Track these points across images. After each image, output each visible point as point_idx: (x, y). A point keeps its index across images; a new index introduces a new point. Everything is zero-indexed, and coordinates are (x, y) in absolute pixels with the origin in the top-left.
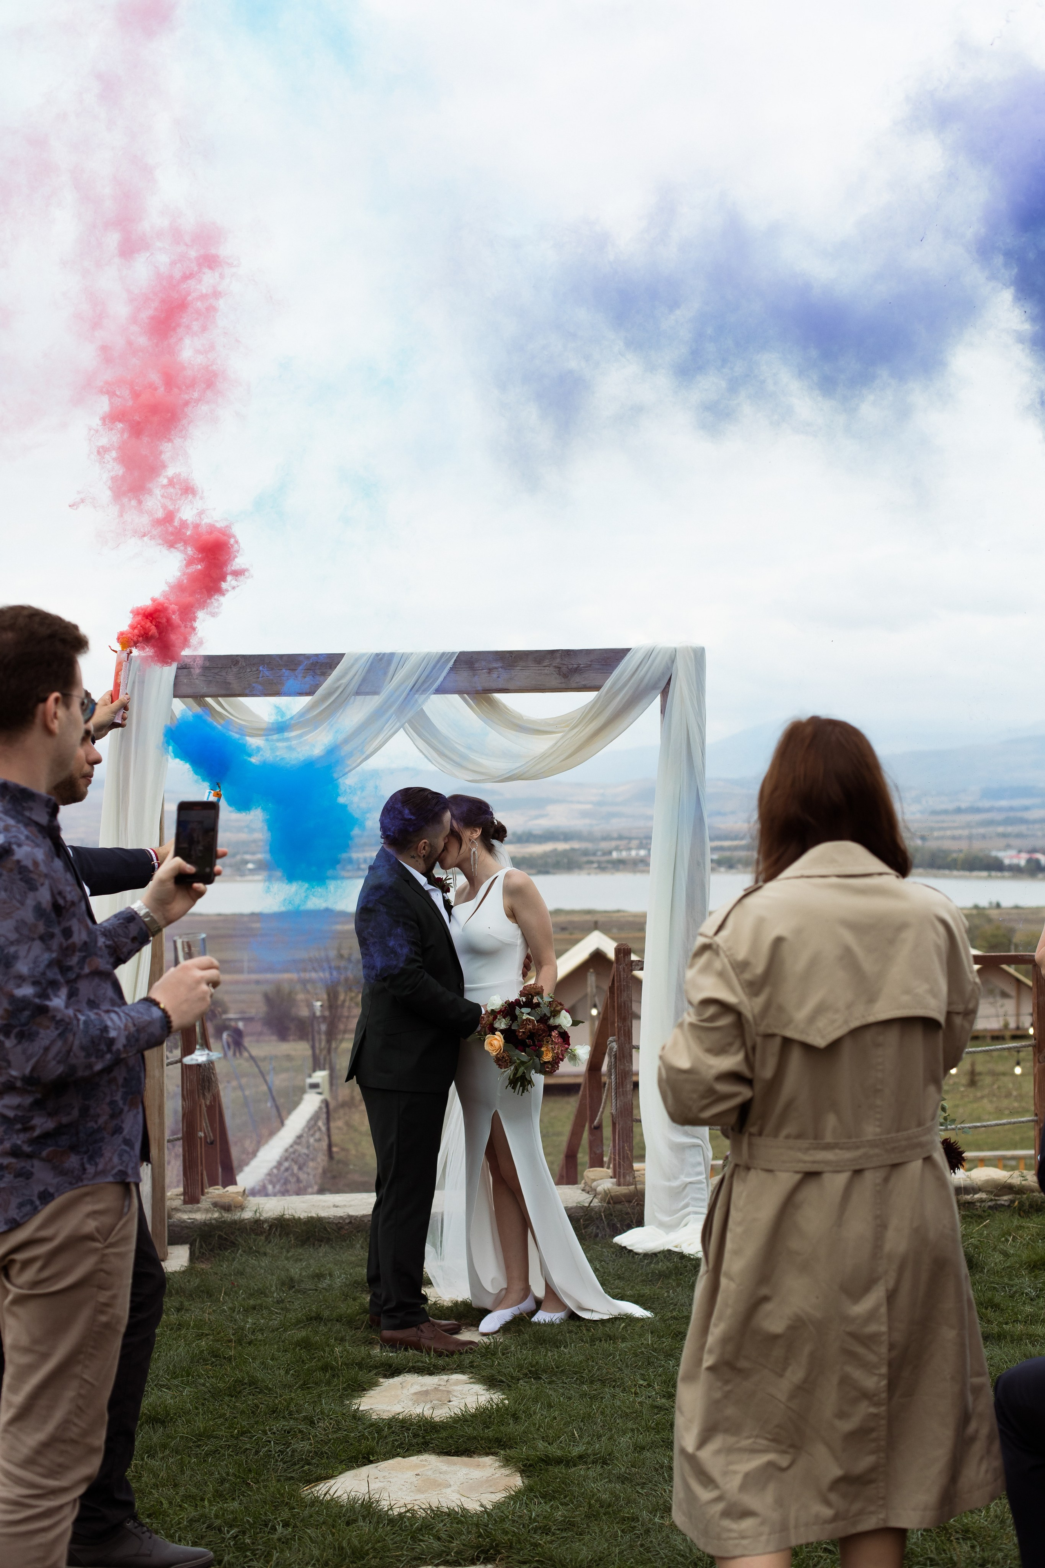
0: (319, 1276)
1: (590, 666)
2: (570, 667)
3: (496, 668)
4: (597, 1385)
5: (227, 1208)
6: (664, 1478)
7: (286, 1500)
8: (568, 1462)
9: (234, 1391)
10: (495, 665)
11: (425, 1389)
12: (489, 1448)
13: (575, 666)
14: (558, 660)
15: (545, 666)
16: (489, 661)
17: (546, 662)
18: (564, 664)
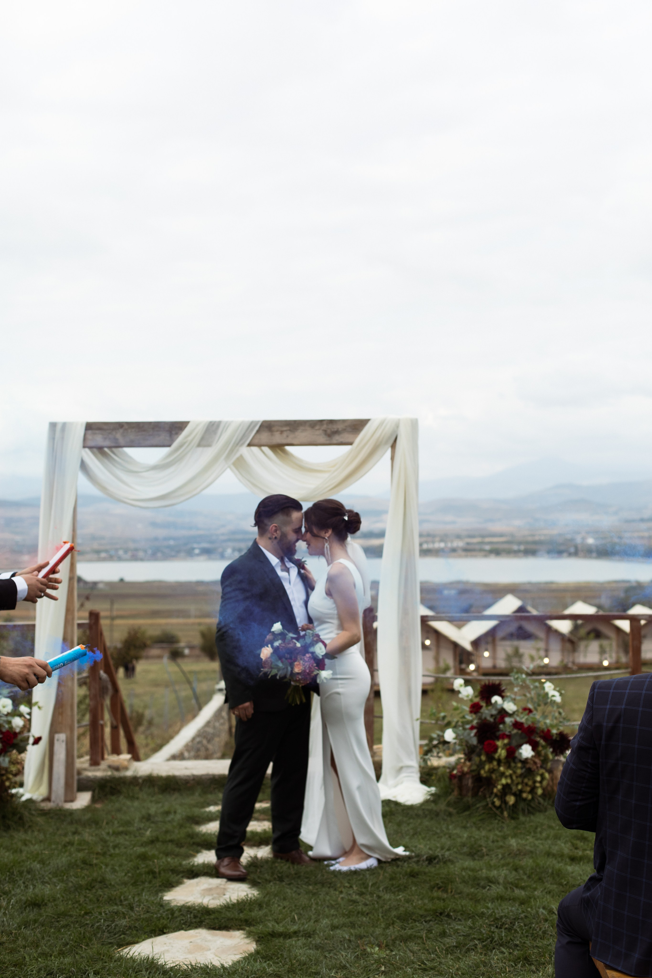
0: (167, 813)
1: (345, 429)
2: (333, 430)
4: (319, 886)
5: (117, 769)
6: (344, 947)
7: (102, 957)
8: (286, 935)
9: (90, 887)
11: (210, 887)
12: (240, 926)
14: (325, 426)
15: (317, 430)
16: (282, 426)
17: (317, 427)
18: (328, 428)
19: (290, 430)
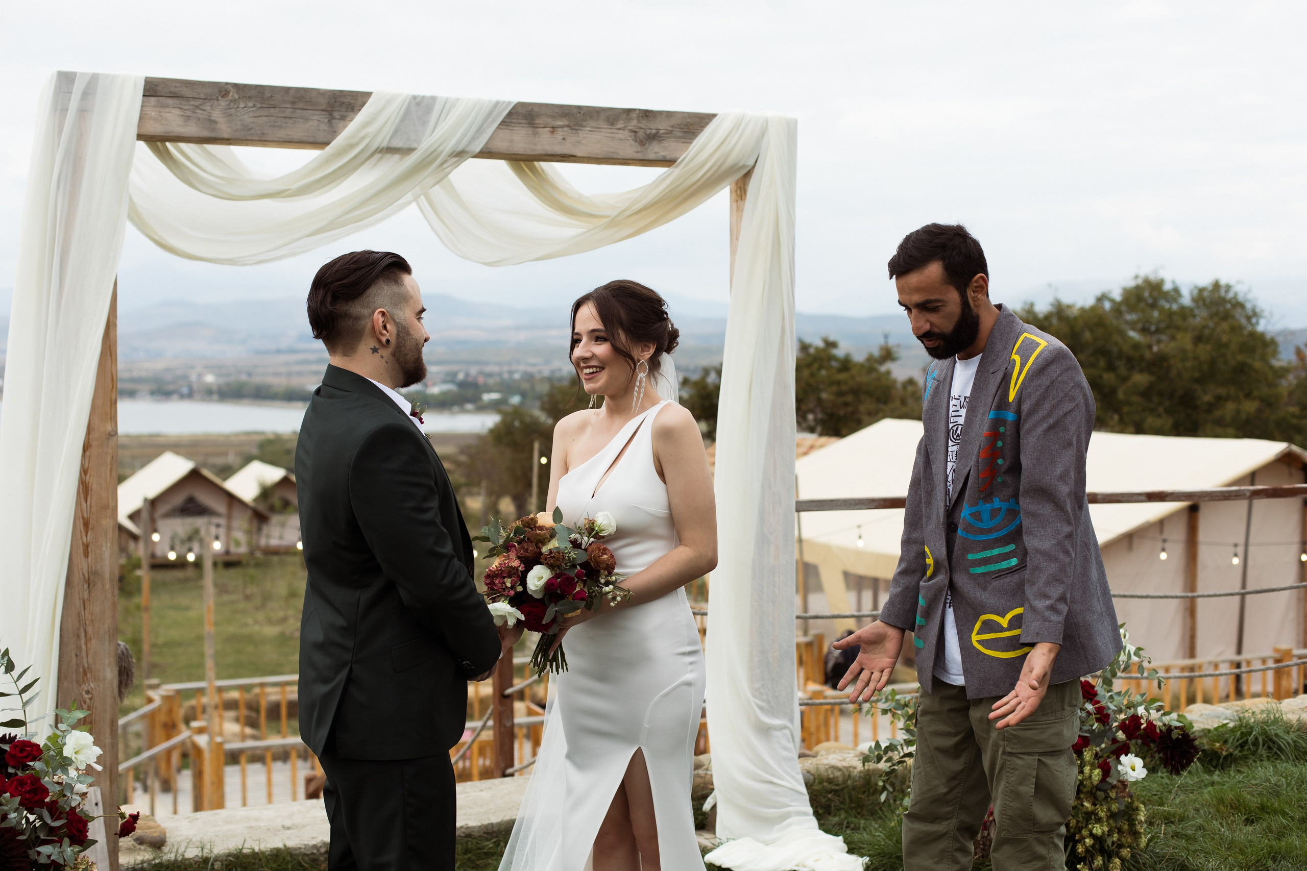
1: (671, 132)
2: (648, 132)
3: (562, 127)
10: (560, 123)
13: (654, 131)
14: (635, 122)
15: (619, 129)
16: (553, 117)
17: (620, 125)
18: (641, 128)
19: (568, 126)
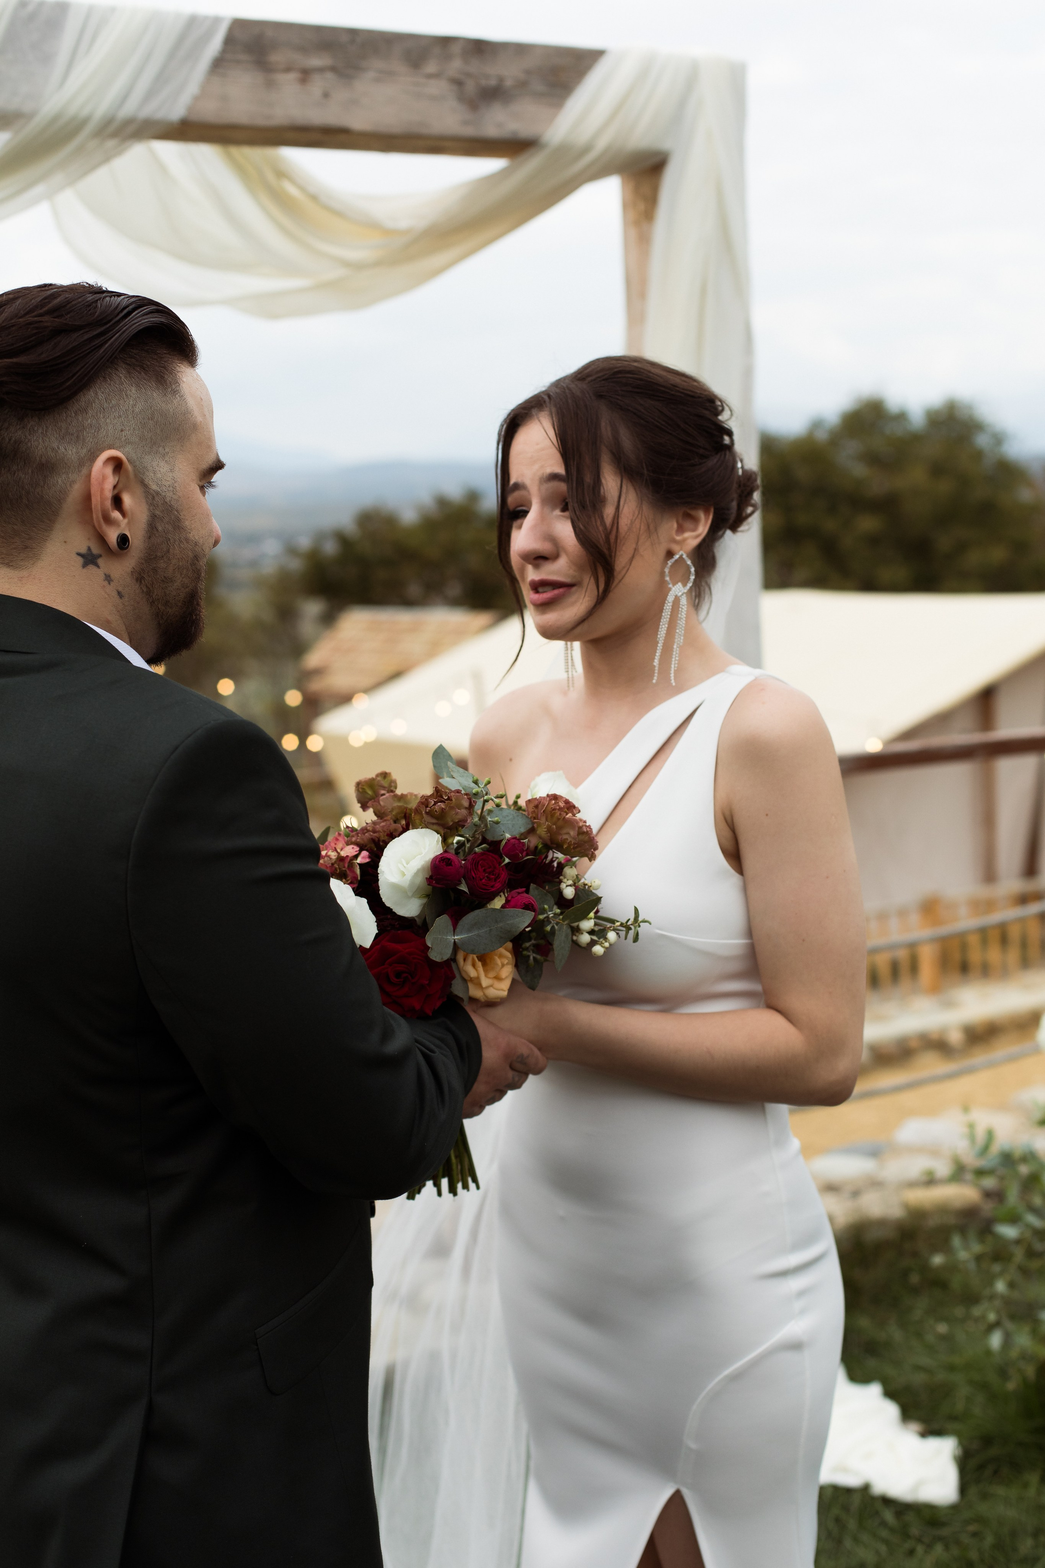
2: (483, 82)
3: (321, 70)
10: (316, 62)
13: (493, 82)
14: (458, 65)
15: (430, 76)
16: (304, 49)
17: (431, 67)
18: (468, 75)
19: (333, 69)
